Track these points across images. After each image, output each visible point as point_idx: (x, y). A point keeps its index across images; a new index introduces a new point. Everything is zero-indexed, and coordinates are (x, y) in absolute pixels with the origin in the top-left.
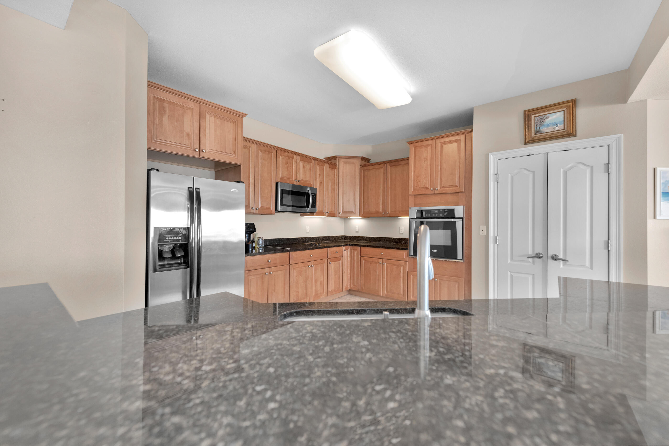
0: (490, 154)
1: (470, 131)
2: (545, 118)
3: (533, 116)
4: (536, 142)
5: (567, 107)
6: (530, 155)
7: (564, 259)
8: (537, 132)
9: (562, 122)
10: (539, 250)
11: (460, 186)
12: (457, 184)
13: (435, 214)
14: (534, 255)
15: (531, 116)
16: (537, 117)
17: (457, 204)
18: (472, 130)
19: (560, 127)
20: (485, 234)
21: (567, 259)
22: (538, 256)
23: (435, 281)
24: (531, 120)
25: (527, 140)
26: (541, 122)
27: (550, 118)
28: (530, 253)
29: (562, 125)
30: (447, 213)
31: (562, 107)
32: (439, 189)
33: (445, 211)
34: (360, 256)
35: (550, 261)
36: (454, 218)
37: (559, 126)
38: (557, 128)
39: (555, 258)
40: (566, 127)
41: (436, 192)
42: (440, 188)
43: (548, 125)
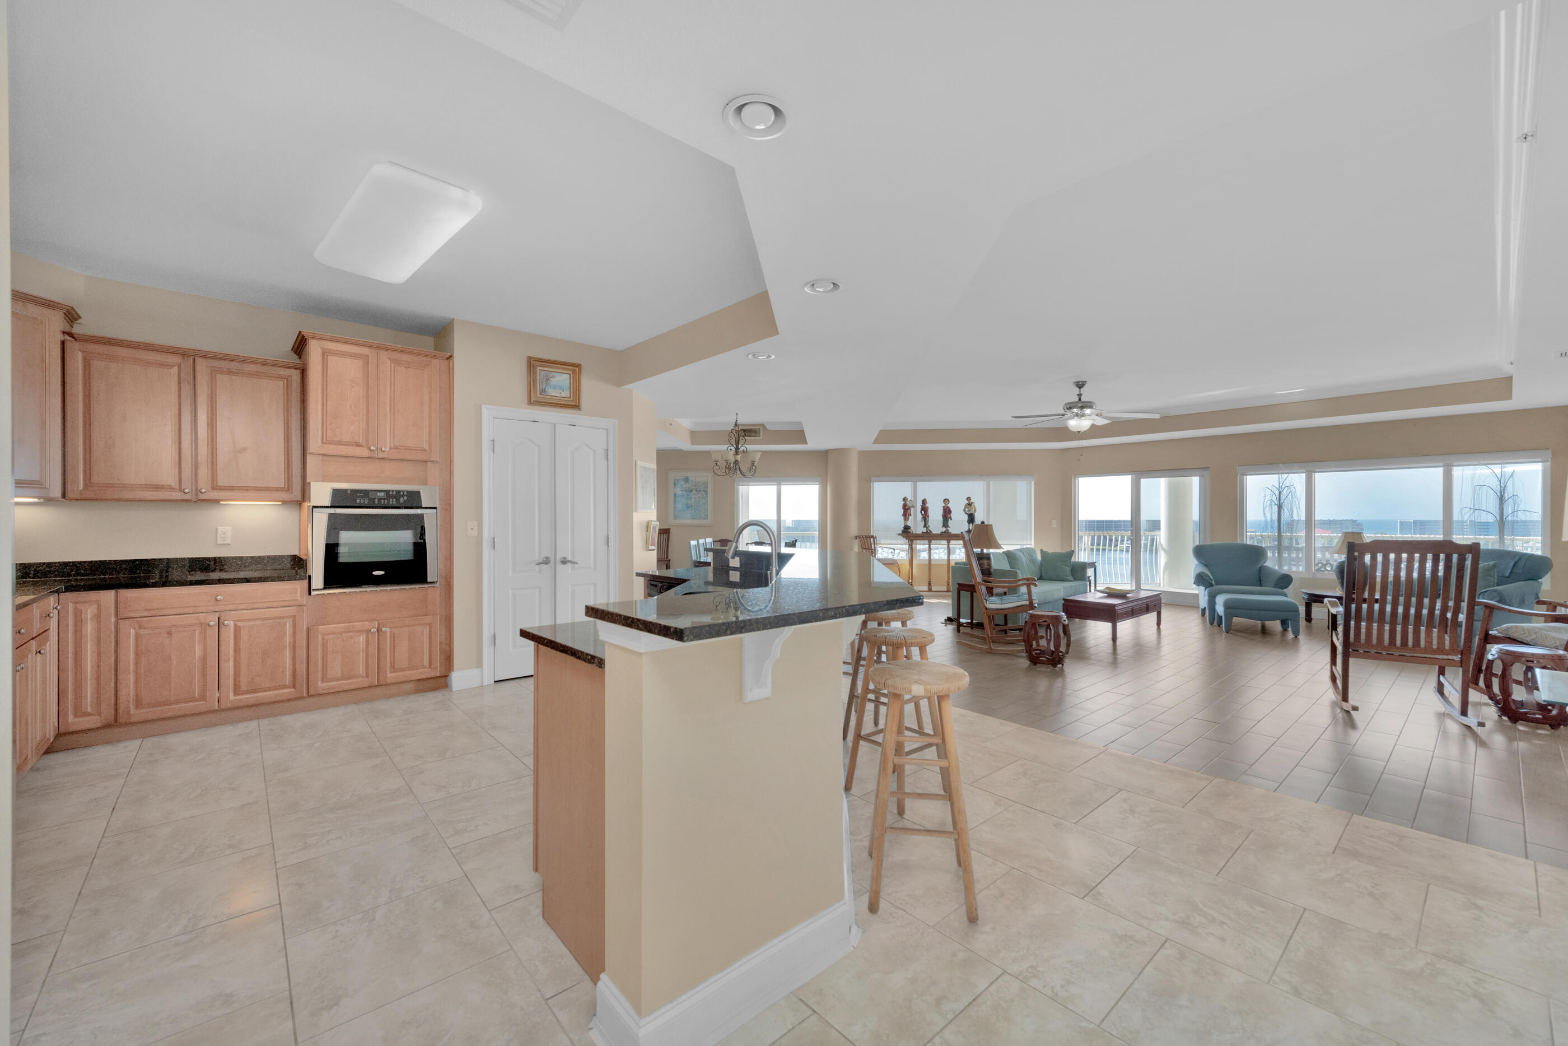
0: (483, 406)
1: (448, 356)
2: (551, 376)
3: (539, 368)
4: (542, 405)
5: (574, 371)
6: (534, 421)
7: (572, 560)
8: (543, 391)
9: (568, 388)
10: (547, 553)
11: (431, 451)
12: (426, 446)
13: (380, 499)
14: (541, 561)
15: (536, 368)
16: (543, 372)
17: (424, 482)
18: (451, 356)
19: (566, 394)
20: (476, 535)
21: (576, 561)
22: (546, 561)
23: (380, 633)
24: (536, 374)
25: (533, 399)
26: (547, 380)
27: (557, 379)
28: (538, 558)
29: (568, 392)
30: (405, 498)
31: (568, 369)
32: (388, 449)
33: (402, 493)
34: (113, 619)
35: (560, 566)
36: (421, 507)
37: (565, 391)
38: (563, 395)
39: (564, 562)
40: (572, 395)
41: (381, 455)
42: (391, 448)
43: (555, 387)
